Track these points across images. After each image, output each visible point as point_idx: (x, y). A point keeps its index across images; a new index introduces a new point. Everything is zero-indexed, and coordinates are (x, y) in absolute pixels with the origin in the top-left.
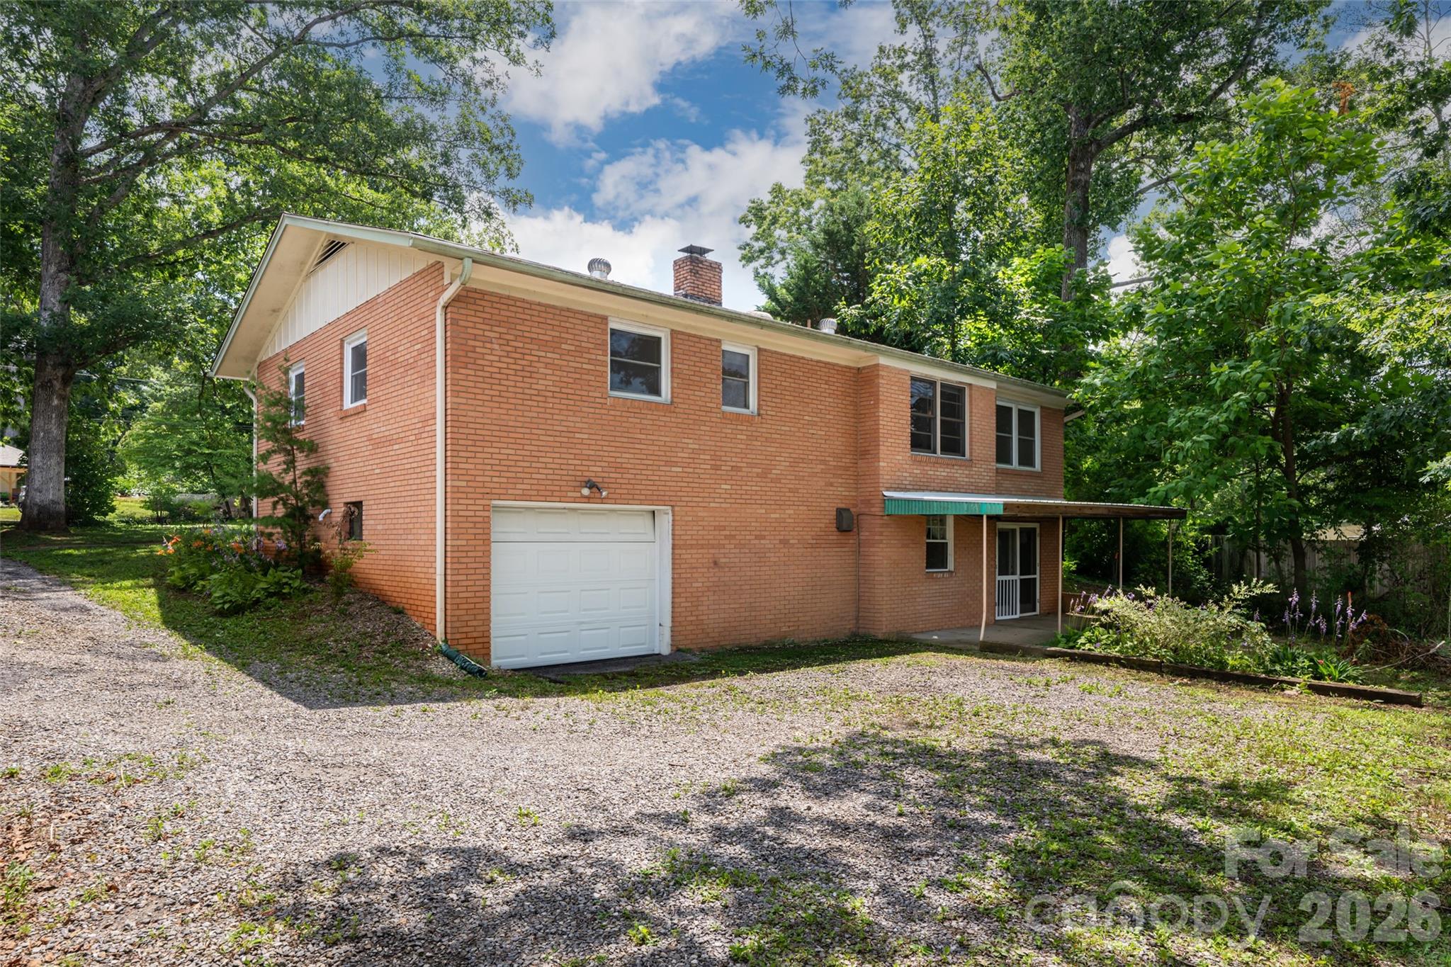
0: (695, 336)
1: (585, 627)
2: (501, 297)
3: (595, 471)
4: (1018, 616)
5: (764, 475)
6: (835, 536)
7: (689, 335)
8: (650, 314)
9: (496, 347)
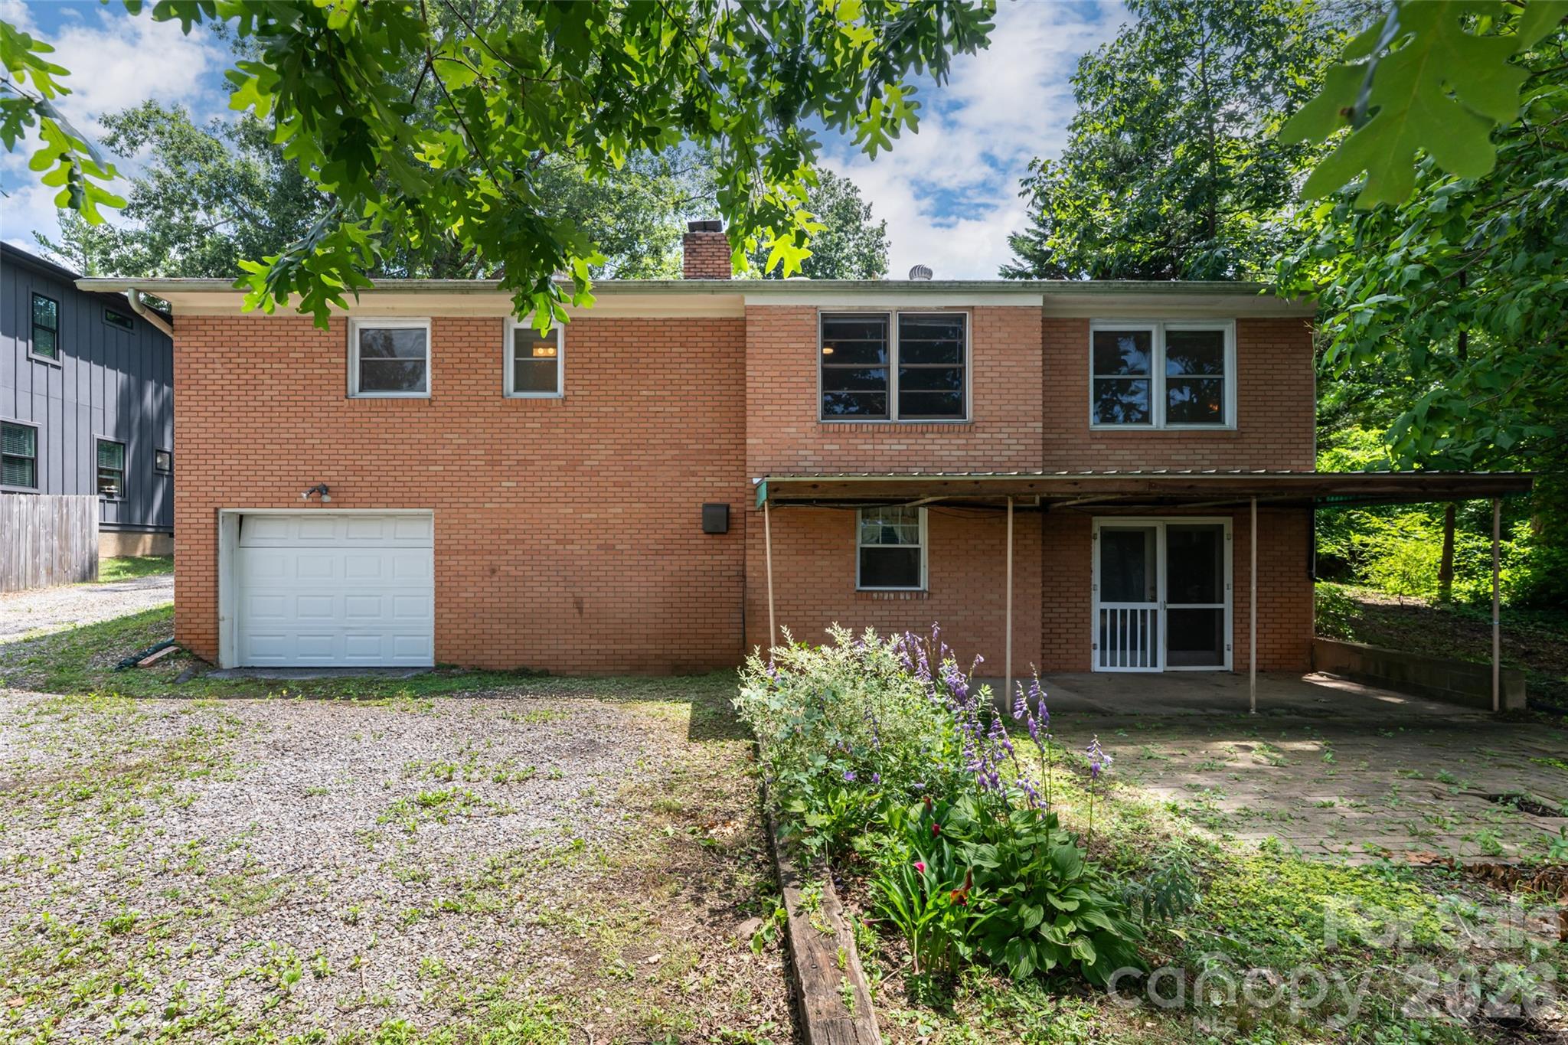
0: (462, 319)
1: (351, 632)
2: (222, 319)
3: (329, 475)
4: (1161, 667)
5: (572, 466)
6: (701, 540)
7: (453, 320)
8: (397, 305)
9: (219, 366)
